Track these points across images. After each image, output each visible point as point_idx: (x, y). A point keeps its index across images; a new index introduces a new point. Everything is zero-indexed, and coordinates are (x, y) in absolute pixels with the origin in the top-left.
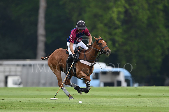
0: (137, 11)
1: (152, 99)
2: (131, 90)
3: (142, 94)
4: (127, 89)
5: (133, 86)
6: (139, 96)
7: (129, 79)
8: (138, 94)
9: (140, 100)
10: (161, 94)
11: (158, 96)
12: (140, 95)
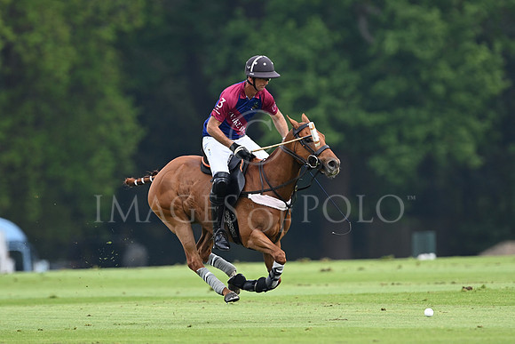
0: (38, 47)
1: (90, 306)
2: (27, 283)
3: (61, 293)
4: (16, 280)
5: (32, 269)
6: (52, 300)
7: (19, 249)
8: (47, 293)
9: (54, 310)
10: (117, 292)
11: (107, 298)
12: (54, 297)
